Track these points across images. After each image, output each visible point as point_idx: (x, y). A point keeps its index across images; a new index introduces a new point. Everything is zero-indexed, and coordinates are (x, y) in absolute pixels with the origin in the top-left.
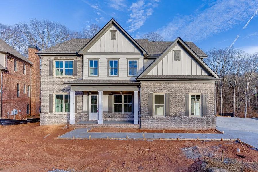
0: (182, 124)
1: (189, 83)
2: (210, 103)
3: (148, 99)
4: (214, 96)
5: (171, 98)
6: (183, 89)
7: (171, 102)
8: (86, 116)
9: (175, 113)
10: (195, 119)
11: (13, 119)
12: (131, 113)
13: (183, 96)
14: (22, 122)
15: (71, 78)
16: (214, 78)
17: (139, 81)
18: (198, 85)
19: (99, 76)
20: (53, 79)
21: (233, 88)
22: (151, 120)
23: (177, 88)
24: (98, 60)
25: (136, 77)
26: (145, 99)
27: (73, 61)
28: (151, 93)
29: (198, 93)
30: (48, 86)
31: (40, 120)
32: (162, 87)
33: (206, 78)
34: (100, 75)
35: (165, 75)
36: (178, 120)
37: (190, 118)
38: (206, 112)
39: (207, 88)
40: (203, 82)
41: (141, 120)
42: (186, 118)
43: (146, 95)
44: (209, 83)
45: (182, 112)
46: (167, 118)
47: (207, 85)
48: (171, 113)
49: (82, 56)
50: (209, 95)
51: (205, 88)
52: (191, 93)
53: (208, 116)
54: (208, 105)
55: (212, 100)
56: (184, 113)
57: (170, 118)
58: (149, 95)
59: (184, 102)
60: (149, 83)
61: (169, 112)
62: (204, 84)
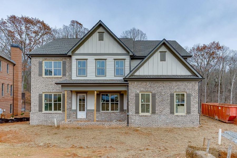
0: (167, 122)
1: (174, 84)
2: (194, 101)
3: (135, 98)
4: (198, 95)
5: (157, 97)
6: (168, 88)
7: (157, 101)
8: (75, 115)
9: (160, 111)
10: (180, 117)
11: (3, 118)
12: (117, 111)
13: (168, 95)
14: (10, 121)
15: (60, 78)
16: (198, 78)
17: (127, 81)
18: (182, 84)
19: (86, 76)
20: (42, 79)
21: (218, 86)
22: (137, 118)
23: (163, 87)
24: (86, 61)
25: (124, 77)
26: (132, 97)
27: (62, 61)
28: (138, 92)
29: (182, 92)
30: (38, 86)
31: (30, 119)
33: (190, 77)
34: (88, 75)
35: (151, 75)
36: (163, 117)
37: (175, 116)
38: (190, 110)
39: (191, 87)
40: (187, 82)
41: (128, 118)
42: (171, 115)
43: (133, 94)
44: (193, 83)
45: (168, 110)
46: (153, 116)
47: (191, 84)
48: (157, 112)
49: (70, 56)
50: (193, 94)
51: (189, 87)
52: (176, 92)
53: (192, 114)
54: (192, 103)
55: (196, 99)
56: (169, 111)
57: (156, 116)
58: (136, 94)
59: (169, 100)
60: (136, 83)
61: (155, 111)
62: (188, 84)
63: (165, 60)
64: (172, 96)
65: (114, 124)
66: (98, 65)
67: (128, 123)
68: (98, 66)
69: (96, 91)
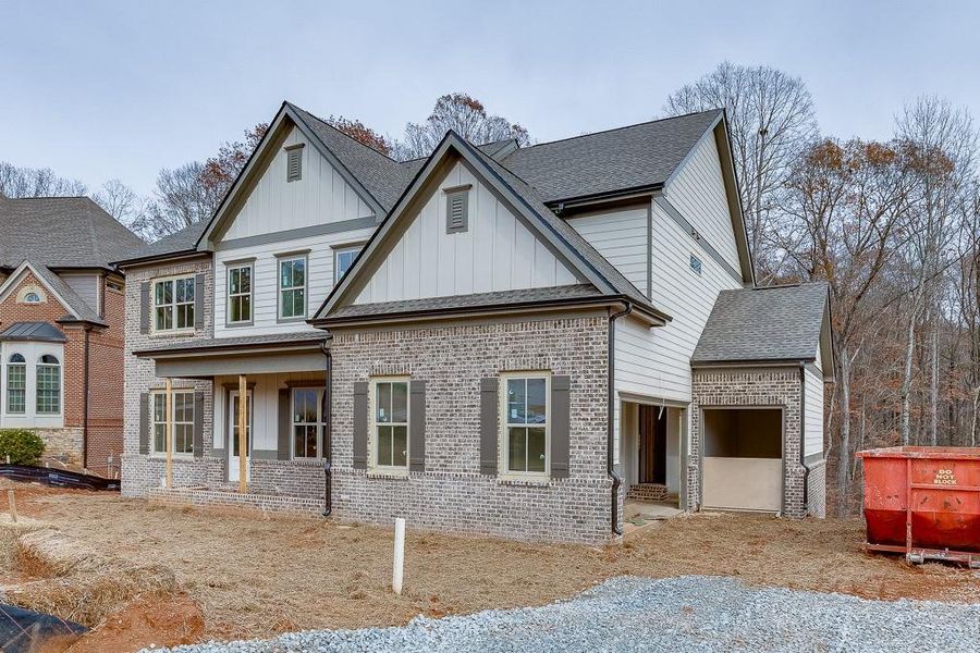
0: (469, 510)
1: (498, 331)
2: (584, 415)
3: (352, 402)
5: (429, 397)
6: (473, 354)
7: (429, 413)
9: (442, 461)
13: (473, 384)
15: (190, 336)
18: (533, 333)
19: (252, 324)
22: (361, 485)
23: (452, 351)
24: (251, 266)
26: (344, 399)
27: (194, 276)
28: (365, 375)
29: (533, 370)
32: (397, 350)
33: (572, 294)
34: (255, 319)
36: (453, 488)
37: (499, 485)
38: (567, 457)
39: (571, 346)
40: (555, 319)
41: (328, 483)
42: (484, 482)
43: (348, 387)
44: (583, 322)
45: (471, 455)
46: (415, 481)
47: (571, 331)
48: (429, 462)
49: (209, 255)
50: (582, 378)
51: (561, 344)
52: (504, 371)
53: (576, 477)
54: (576, 424)
55: (594, 403)
56: (477, 463)
57: (426, 481)
58: (356, 385)
59: (477, 410)
60: (357, 337)
61: (424, 457)
62: (560, 330)
63: (463, 228)
64: (489, 390)
65: (288, 505)
66: (285, 278)
67: (329, 505)
68: (285, 284)
69: (243, 375)
